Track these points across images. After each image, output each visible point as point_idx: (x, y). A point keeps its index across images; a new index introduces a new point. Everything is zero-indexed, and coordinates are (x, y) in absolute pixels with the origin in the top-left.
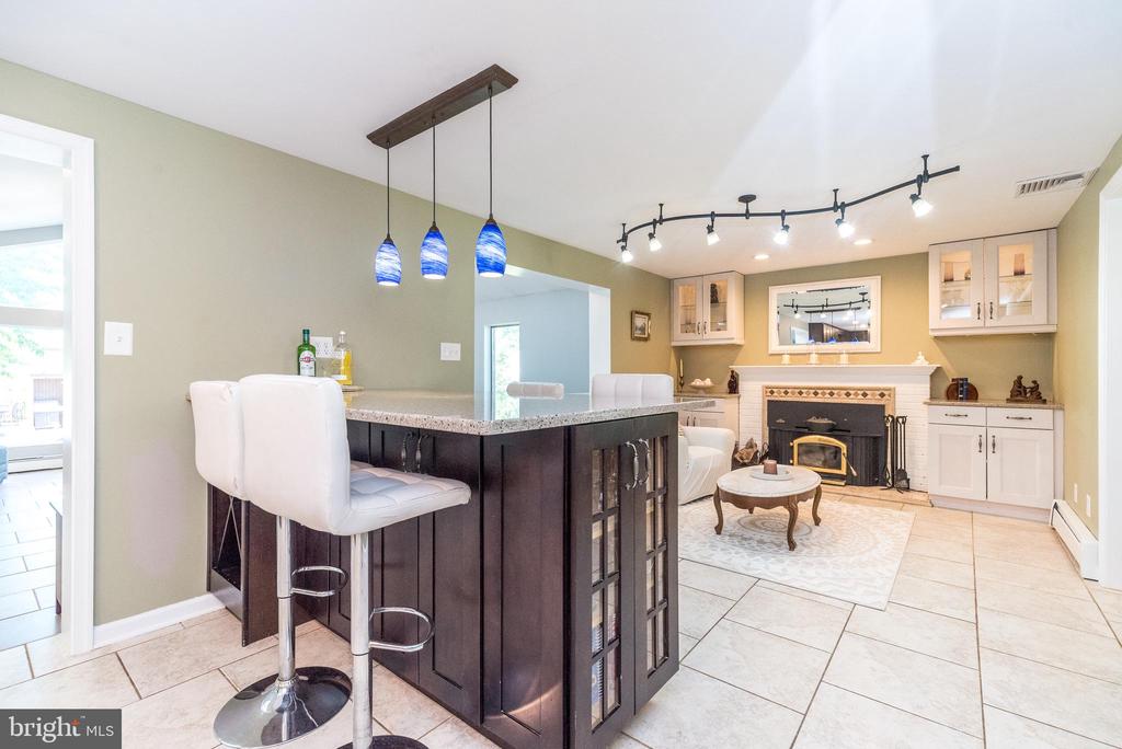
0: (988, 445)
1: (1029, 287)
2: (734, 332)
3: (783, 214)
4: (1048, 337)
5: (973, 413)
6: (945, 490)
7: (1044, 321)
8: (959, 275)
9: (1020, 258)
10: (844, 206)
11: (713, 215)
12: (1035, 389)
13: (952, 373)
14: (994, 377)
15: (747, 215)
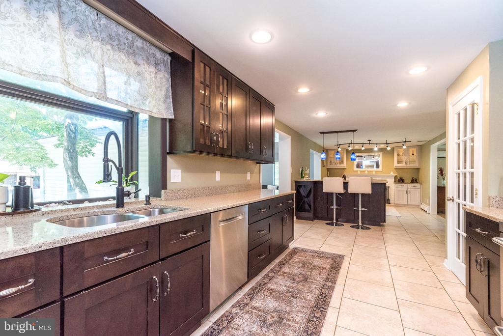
0: (408, 192)
1: (415, 157)
2: (345, 165)
3: (376, 144)
4: (418, 169)
5: (405, 185)
6: (399, 203)
7: (418, 165)
8: (401, 154)
9: (413, 151)
10: (388, 144)
11: (363, 144)
12: (416, 180)
13: (399, 177)
14: (407, 177)
15: (369, 144)
